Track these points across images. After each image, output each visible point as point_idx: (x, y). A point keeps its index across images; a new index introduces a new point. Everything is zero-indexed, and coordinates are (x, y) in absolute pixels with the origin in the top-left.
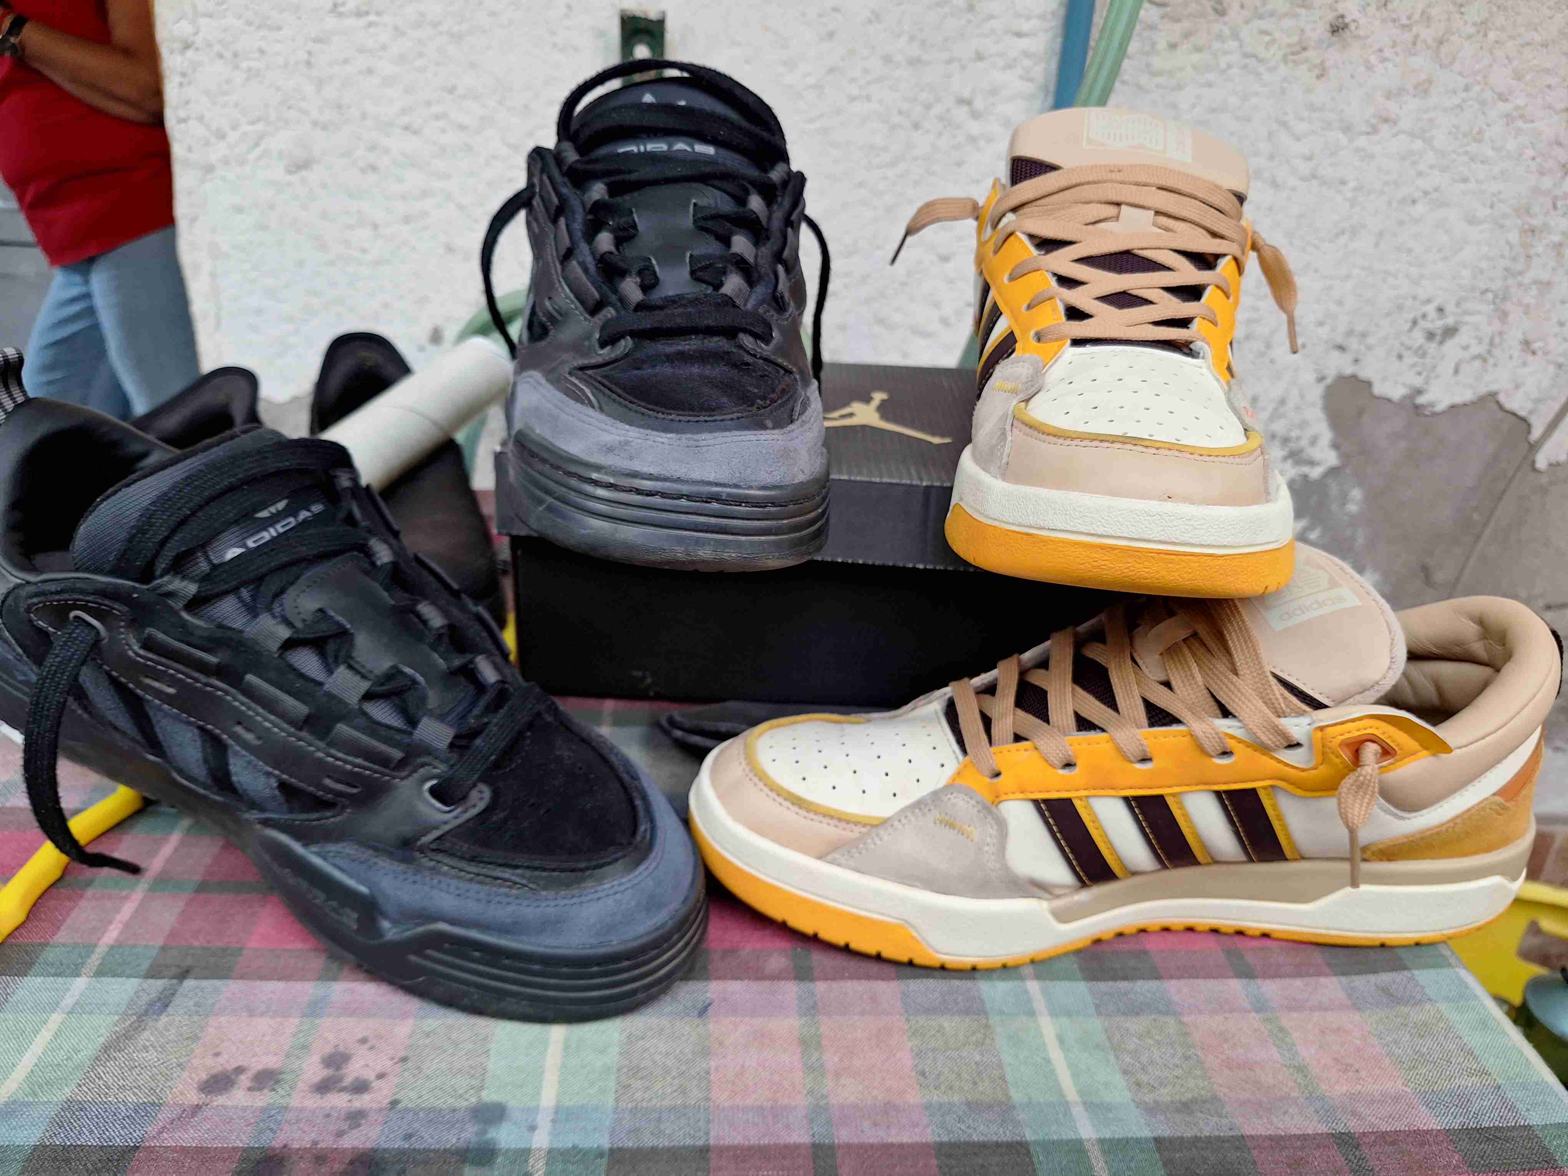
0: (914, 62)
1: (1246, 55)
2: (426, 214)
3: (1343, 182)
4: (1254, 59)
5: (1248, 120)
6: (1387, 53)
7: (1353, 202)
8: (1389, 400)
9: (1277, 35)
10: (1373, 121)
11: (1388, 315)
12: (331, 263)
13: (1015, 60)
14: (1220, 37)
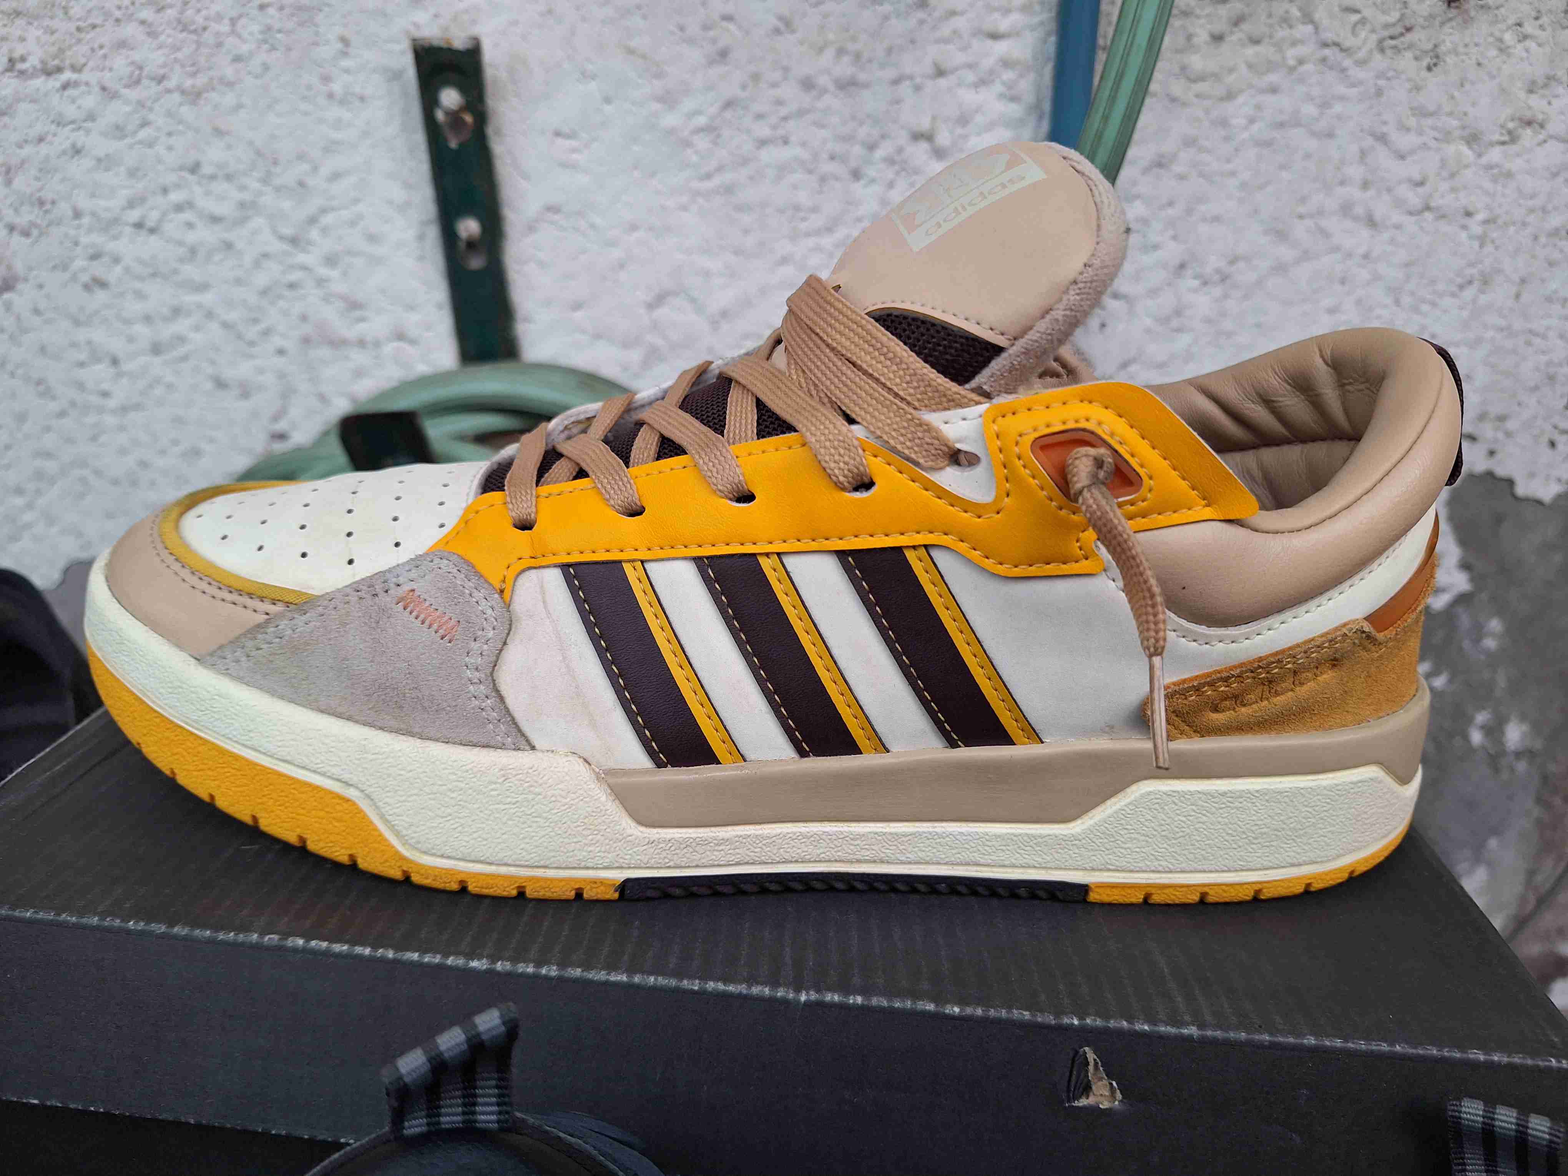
0: (847, 85)
1: (1325, 45)
2: (181, 339)
3: (1469, 214)
4: (1336, 49)
5: (1330, 135)
6: (1529, 28)
7: (1482, 240)
8: (1539, 502)
9: (1367, 13)
10: (1511, 125)
11: (1536, 388)
12: (62, 414)
13: (991, 72)
14: (1286, 21)
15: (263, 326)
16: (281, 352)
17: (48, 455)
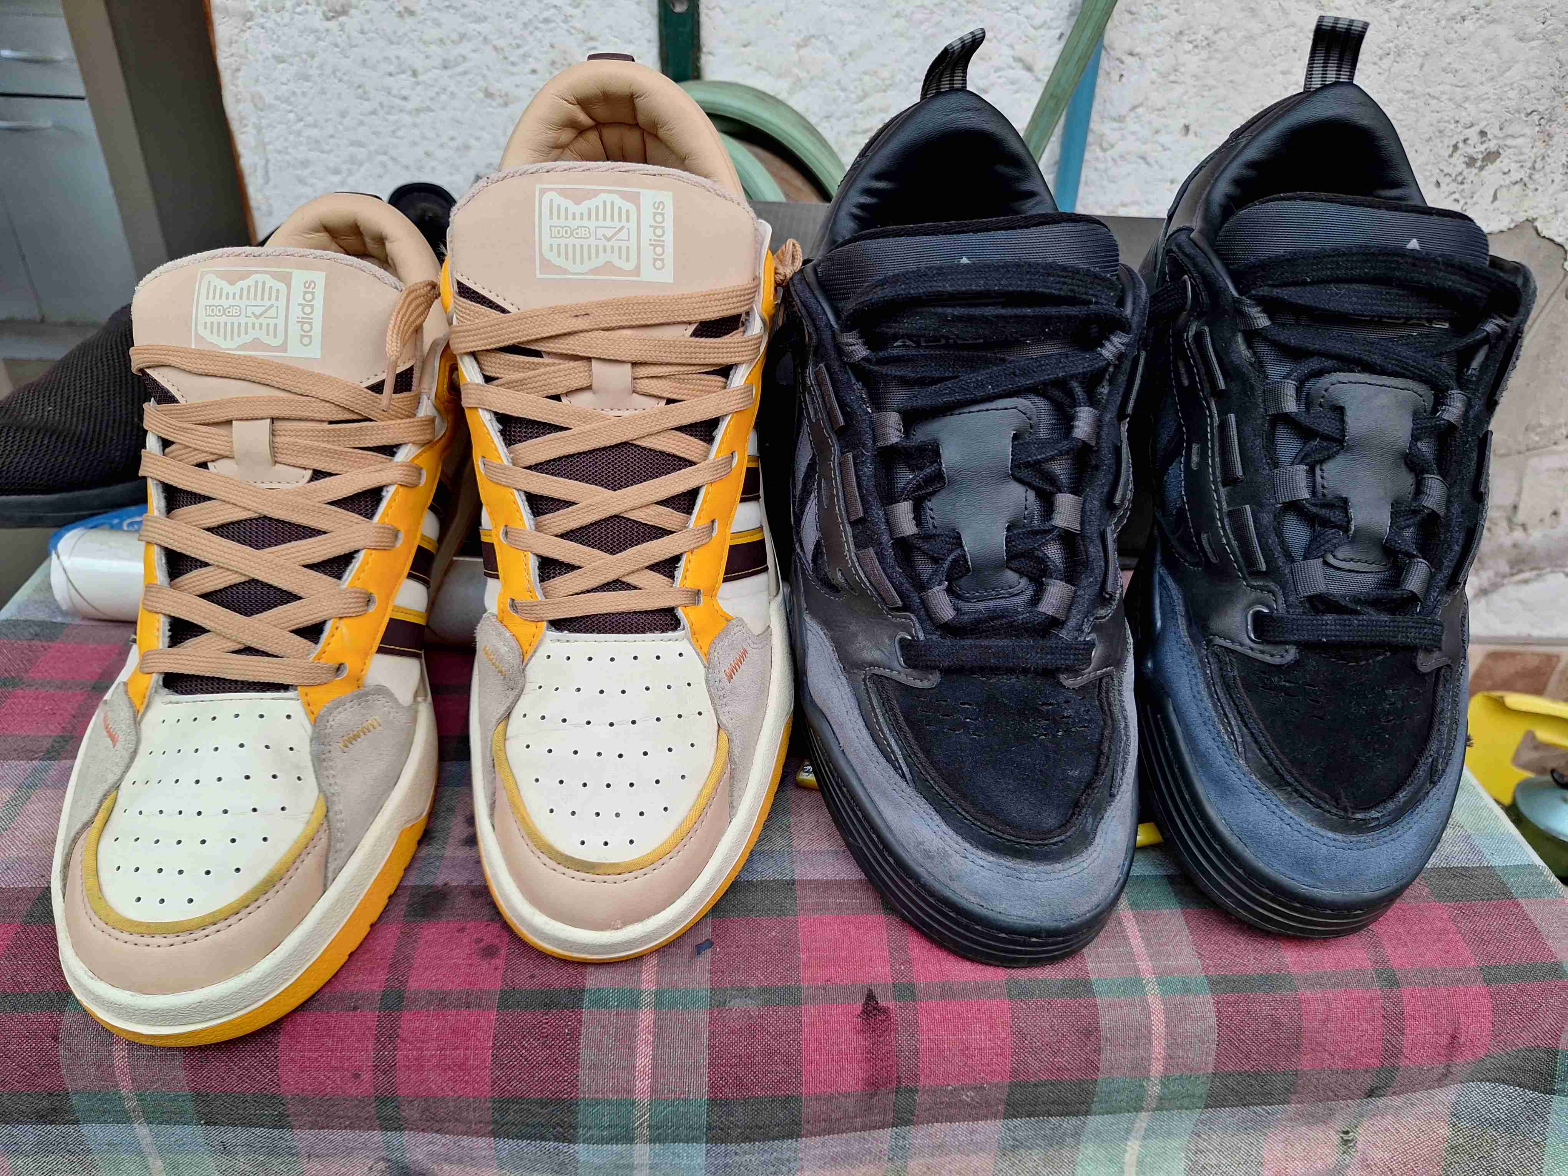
15: (521, 51)
16: (534, 71)
17: (361, 145)
